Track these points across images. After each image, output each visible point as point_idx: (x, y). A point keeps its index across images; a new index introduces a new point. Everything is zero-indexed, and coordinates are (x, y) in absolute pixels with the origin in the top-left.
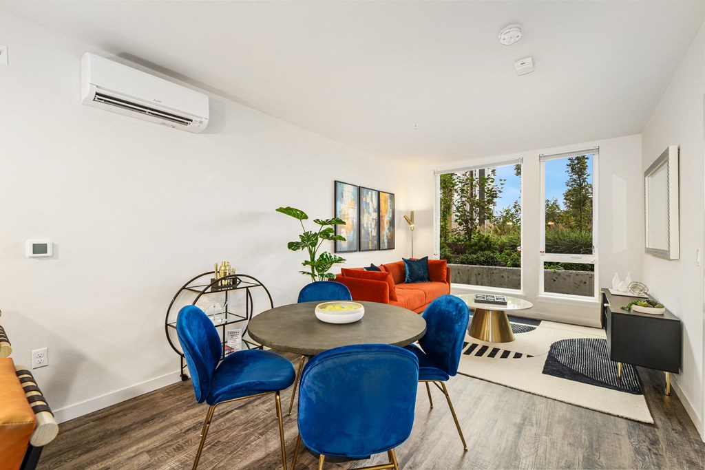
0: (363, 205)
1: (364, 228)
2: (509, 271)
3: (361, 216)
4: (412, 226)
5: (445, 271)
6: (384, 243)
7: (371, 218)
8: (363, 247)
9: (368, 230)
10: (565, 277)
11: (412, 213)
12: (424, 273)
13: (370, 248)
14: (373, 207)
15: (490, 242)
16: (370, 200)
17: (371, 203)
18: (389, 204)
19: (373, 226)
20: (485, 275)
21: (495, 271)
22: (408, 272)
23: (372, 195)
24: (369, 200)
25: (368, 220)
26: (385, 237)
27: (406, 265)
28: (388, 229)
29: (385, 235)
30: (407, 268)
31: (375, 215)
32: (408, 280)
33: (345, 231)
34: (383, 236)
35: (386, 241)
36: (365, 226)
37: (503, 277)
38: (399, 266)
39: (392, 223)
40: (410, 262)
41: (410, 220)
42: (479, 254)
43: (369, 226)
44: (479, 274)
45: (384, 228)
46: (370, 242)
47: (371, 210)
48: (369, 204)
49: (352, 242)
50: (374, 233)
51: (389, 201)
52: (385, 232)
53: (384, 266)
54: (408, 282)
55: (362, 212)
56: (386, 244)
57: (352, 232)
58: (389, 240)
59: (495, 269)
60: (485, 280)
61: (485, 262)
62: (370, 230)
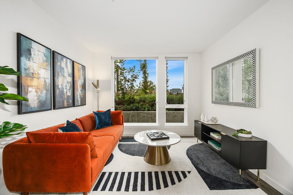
0: (57, 69)
1: (59, 88)
2: (147, 113)
3: (56, 78)
4: (98, 89)
5: (121, 117)
6: (78, 101)
7: (65, 81)
8: (57, 105)
9: (63, 91)
10: (169, 114)
11: (98, 81)
12: (109, 121)
13: (66, 106)
14: (68, 72)
15: (134, 99)
16: (65, 67)
17: (65, 68)
18: (81, 72)
19: (68, 88)
20: (136, 116)
21: (141, 114)
22: (97, 121)
23: (66, 62)
24: (63, 65)
25: (63, 82)
26: (79, 97)
27: (96, 117)
28: (81, 91)
29: (79, 95)
30: (97, 119)
31: (70, 79)
32: (98, 127)
33: (34, 90)
34: (77, 96)
35: (79, 99)
36: (60, 87)
37: (144, 116)
38: (91, 118)
39: (84, 87)
40: (98, 114)
41: (96, 86)
42: (132, 105)
43: (64, 88)
44: (133, 116)
45: (78, 90)
46: (65, 101)
47: (66, 74)
48: (64, 69)
49: (45, 102)
50: (69, 94)
51: (81, 71)
52: (79, 93)
53: (79, 120)
54: (98, 128)
55: (56, 75)
56: (80, 102)
57: (44, 92)
58: (81, 99)
59: (141, 112)
60: (136, 119)
61: (135, 109)
62: (65, 90)
